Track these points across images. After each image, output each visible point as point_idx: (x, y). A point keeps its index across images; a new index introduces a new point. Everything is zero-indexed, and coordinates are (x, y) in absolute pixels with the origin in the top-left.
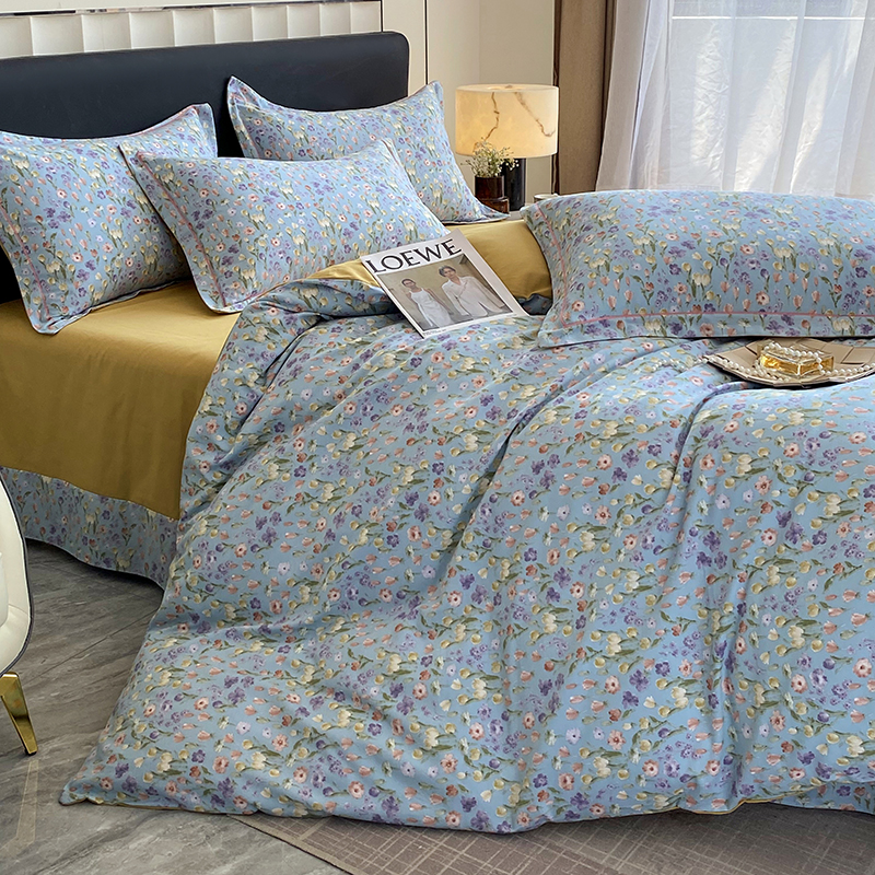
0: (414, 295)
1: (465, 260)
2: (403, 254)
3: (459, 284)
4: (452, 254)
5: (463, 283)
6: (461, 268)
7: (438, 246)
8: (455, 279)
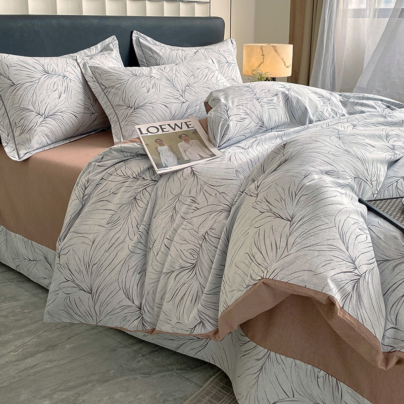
3: (189, 143)
4: (189, 128)
7: (182, 123)
8: (187, 141)
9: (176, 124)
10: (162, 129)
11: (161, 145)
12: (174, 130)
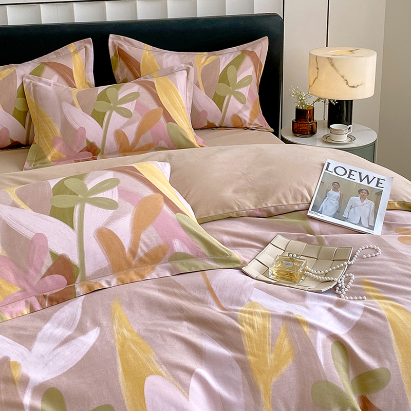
0: (331, 192)
1: (379, 193)
2: (351, 171)
3: (362, 202)
4: (377, 186)
5: (365, 202)
6: (373, 195)
7: (374, 178)
8: (363, 198)
9: (367, 176)
10: (350, 174)
11: (336, 189)
12: (361, 181)
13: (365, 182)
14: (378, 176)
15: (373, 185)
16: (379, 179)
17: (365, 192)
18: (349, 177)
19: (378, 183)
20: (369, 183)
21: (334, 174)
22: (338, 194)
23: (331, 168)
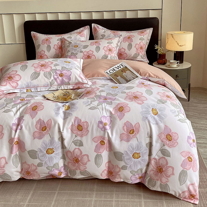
0: (117, 78)
1: (126, 67)
5: (127, 73)
6: (126, 69)
8: (125, 72)
9: (118, 66)
10: (114, 70)
11: (118, 76)
13: (120, 68)
14: (120, 64)
15: (122, 67)
16: (121, 64)
17: (123, 70)
18: (115, 71)
19: (122, 65)
20: (121, 68)
21: (111, 73)
22: (119, 77)
23: (109, 73)
